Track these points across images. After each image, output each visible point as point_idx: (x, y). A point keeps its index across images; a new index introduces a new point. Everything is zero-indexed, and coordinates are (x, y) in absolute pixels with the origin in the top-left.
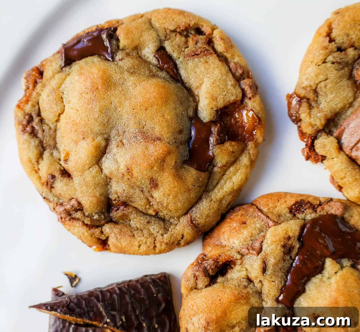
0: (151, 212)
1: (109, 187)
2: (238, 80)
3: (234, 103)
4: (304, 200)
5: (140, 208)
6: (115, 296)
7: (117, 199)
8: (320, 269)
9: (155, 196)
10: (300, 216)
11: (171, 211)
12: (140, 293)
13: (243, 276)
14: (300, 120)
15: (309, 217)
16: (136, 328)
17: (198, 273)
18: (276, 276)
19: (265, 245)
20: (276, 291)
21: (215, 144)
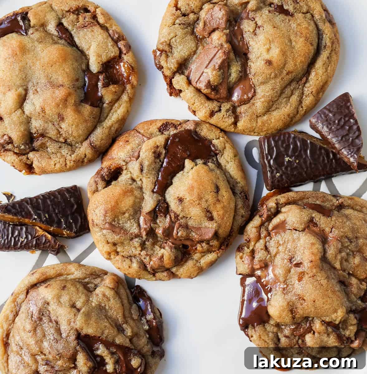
0: (62, 140)
1: (30, 124)
2: (116, 42)
3: (114, 58)
4: (168, 123)
5: (54, 137)
6: (40, 201)
7: (37, 132)
8: (182, 168)
9: (62, 127)
10: (165, 133)
11: (75, 137)
12: (57, 198)
13: (128, 177)
14: (163, 68)
15: (172, 133)
16: (57, 223)
17: (97, 179)
18: (150, 174)
19: (141, 154)
20: (151, 184)
21: (102, 87)
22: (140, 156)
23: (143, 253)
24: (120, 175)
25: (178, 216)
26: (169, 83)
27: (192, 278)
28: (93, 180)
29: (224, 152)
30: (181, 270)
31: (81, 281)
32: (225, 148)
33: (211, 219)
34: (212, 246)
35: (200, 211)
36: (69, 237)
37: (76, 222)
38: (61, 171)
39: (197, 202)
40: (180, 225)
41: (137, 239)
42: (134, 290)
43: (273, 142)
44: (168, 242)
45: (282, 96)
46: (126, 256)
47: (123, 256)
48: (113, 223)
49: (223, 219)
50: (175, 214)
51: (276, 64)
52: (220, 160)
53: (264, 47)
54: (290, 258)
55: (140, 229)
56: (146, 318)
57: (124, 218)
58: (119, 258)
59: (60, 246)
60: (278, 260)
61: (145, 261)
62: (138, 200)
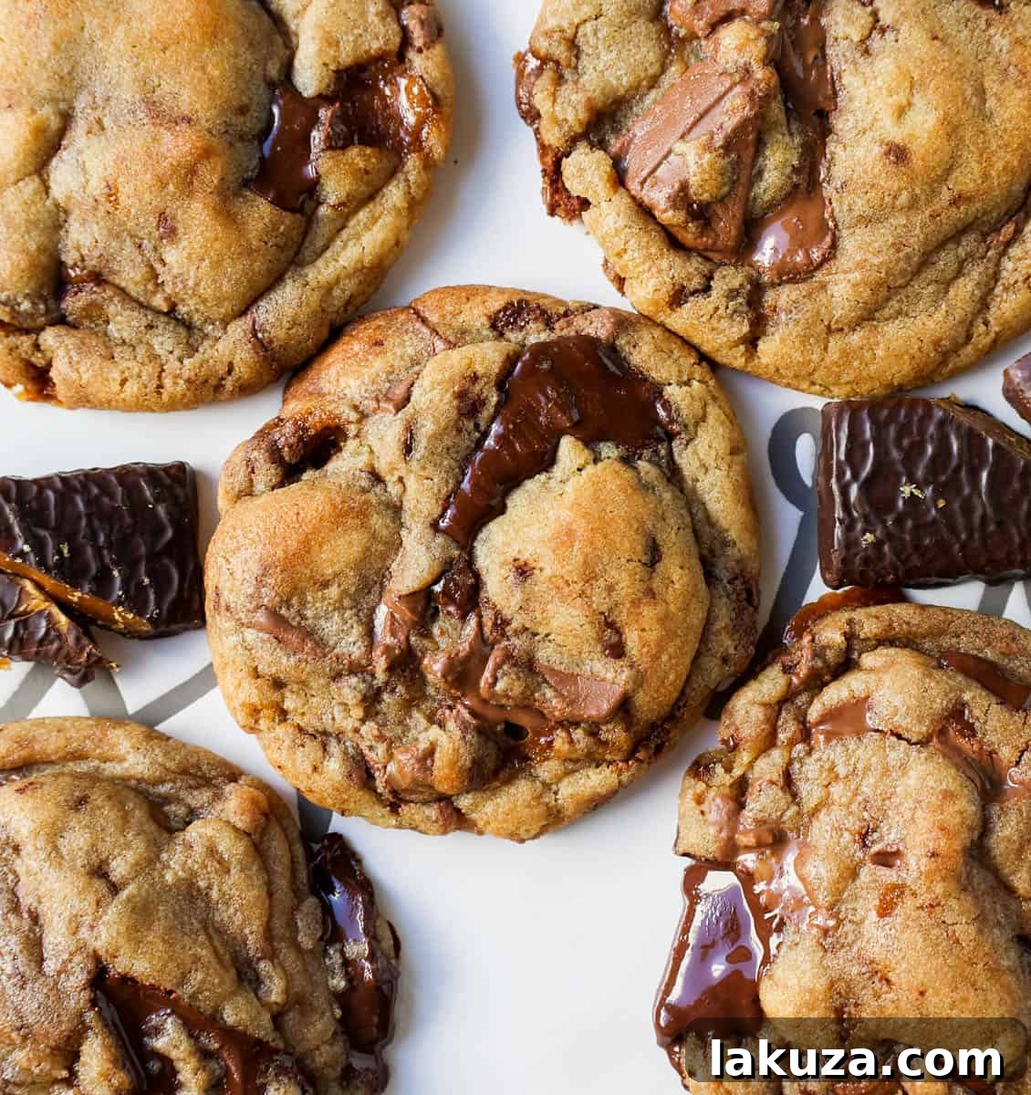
0: (159, 301)
1: (62, 232)
3: (381, 57)
4: (527, 303)
5: (134, 290)
6: (51, 494)
7: (79, 263)
8: (545, 461)
9: (168, 258)
10: (509, 335)
11: (204, 302)
12: (112, 496)
13: (360, 465)
14: (538, 116)
15: (532, 340)
16: (95, 579)
17: (256, 453)
18: (435, 465)
19: (416, 392)
20: (434, 501)
21: (322, 146)
22: (412, 399)
23: (369, 729)
24: (335, 453)
25: (506, 622)
26: (550, 169)
27: (522, 841)
28: (241, 454)
29: (700, 432)
30: (489, 808)
31: (147, 791)
32: (704, 418)
33: (617, 650)
34: (605, 743)
35: (583, 620)
36: (131, 634)
37: (161, 584)
38: (140, 406)
39: (578, 587)
40: (508, 656)
41: (354, 680)
42: (319, 846)
43: (868, 426)
44: (459, 706)
45: (924, 275)
46: (311, 730)
47: (300, 729)
48: (283, 611)
49: (656, 658)
50: (497, 614)
51: (920, 162)
52: (680, 455)
53: (890, 100)
54: (864, 832)
55: (371, 646)
56: (342, 953)
57: (324, 599)
58: (286, 732)
59: (94, 659)
60: (821, 832)
61: (370, 755)
62: (381, 547)
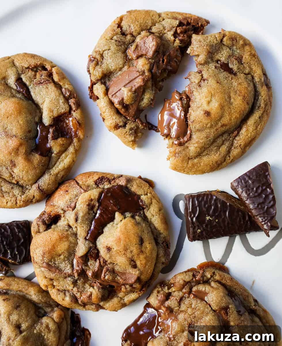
0: (14, 181)
2: (67, 99)
3: (65, 113)
4: (104, 177)
5: (7, 179)
8: (112, 219)
9: (14, 171)
10: (100, 186)
11: (25, 181)
12: (7, 232)
13: (65, 224)
15: (106, 187)
16: (3, 253)
17: (39, 223)
18: (84, 223)
19: (77, 204)
20: (85, 233)
21: (51, 139)
22: (76, 207)
23: (75, 289)
24: (59, 220)
25: (106, 261)
28: (36, 222)
29: (151, 207)
30: (108, 305)
32: (151, 203)
33: (135, 266)
34: (135, 288)
35: (125, 260)
37: (20, 253)
39: (123, 252)
40: (107, 270)
41: (70, 279)
43: (196, 202)
44: (97, 282)
45: (213, 145)
46: (61, 290)
47: (58, 290)
48: (50, 263)
49: (145, 267)
50: (104, 259)
51: (213, 116)
52: (146, 213)
53: (206, 99)
55: (73, 269)
57: (60, 259)
58: (55, 291)
61: (76, 295)
62: (73, 245)
